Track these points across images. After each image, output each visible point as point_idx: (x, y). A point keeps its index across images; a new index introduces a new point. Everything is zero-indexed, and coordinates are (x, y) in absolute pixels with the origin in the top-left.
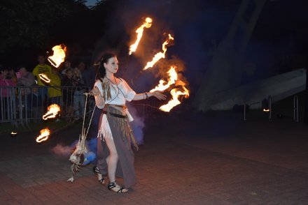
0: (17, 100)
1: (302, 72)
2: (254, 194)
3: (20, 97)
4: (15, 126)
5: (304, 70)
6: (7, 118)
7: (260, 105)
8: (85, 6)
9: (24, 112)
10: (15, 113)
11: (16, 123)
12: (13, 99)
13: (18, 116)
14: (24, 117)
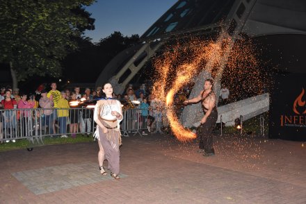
0: (33, 120)
1: (266, 96)
2: (229, 198)
3: (36, 119)
4: (31, 141)
5: (268, 94)
6: (25, 135)
7: (233, 123)
8: (91, 43)
9: (39, 130)
10: (32, 131)
11: (32, 139)
12: (30, 119)
13: (34, 134)
14: (39, 134)
